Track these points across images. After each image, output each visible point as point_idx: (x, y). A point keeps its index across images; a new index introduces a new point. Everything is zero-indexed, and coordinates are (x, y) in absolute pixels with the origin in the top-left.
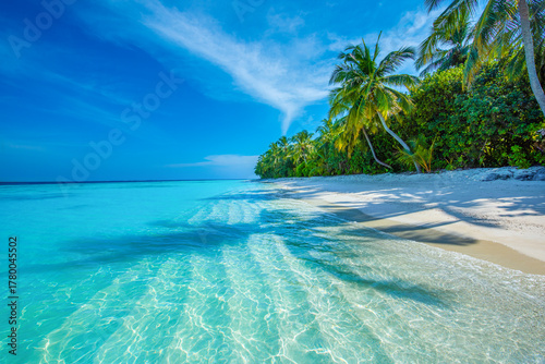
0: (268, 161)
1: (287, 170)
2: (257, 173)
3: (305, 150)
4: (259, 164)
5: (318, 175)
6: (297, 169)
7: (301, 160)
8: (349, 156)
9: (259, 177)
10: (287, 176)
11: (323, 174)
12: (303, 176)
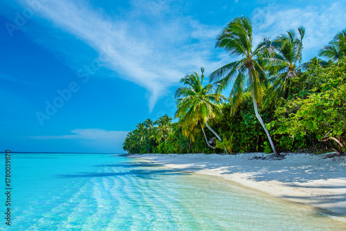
0: (135, 139)
1: (151, 147)
2: (125, 148)
3: (165, 132)
4: (127, 140)
5: (175, 153)
6: (159, 147)
7: (163, 139)
8: (193, 140)
9: (127, 152)
10: (151, 152)
11: (178, 152)
12: (163, 153)
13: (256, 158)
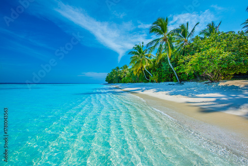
0: (111, 76)
1: (119, 80)
2: (106, 81)
3: (125, 73)
4: (107, 77)
5: (130, 82)
6: (123, 80)
7: (124, 76)
9: (107, 83)
10: (119, 82)
11: (132, 82)
12: (125, 83)
13: (170, 84)
